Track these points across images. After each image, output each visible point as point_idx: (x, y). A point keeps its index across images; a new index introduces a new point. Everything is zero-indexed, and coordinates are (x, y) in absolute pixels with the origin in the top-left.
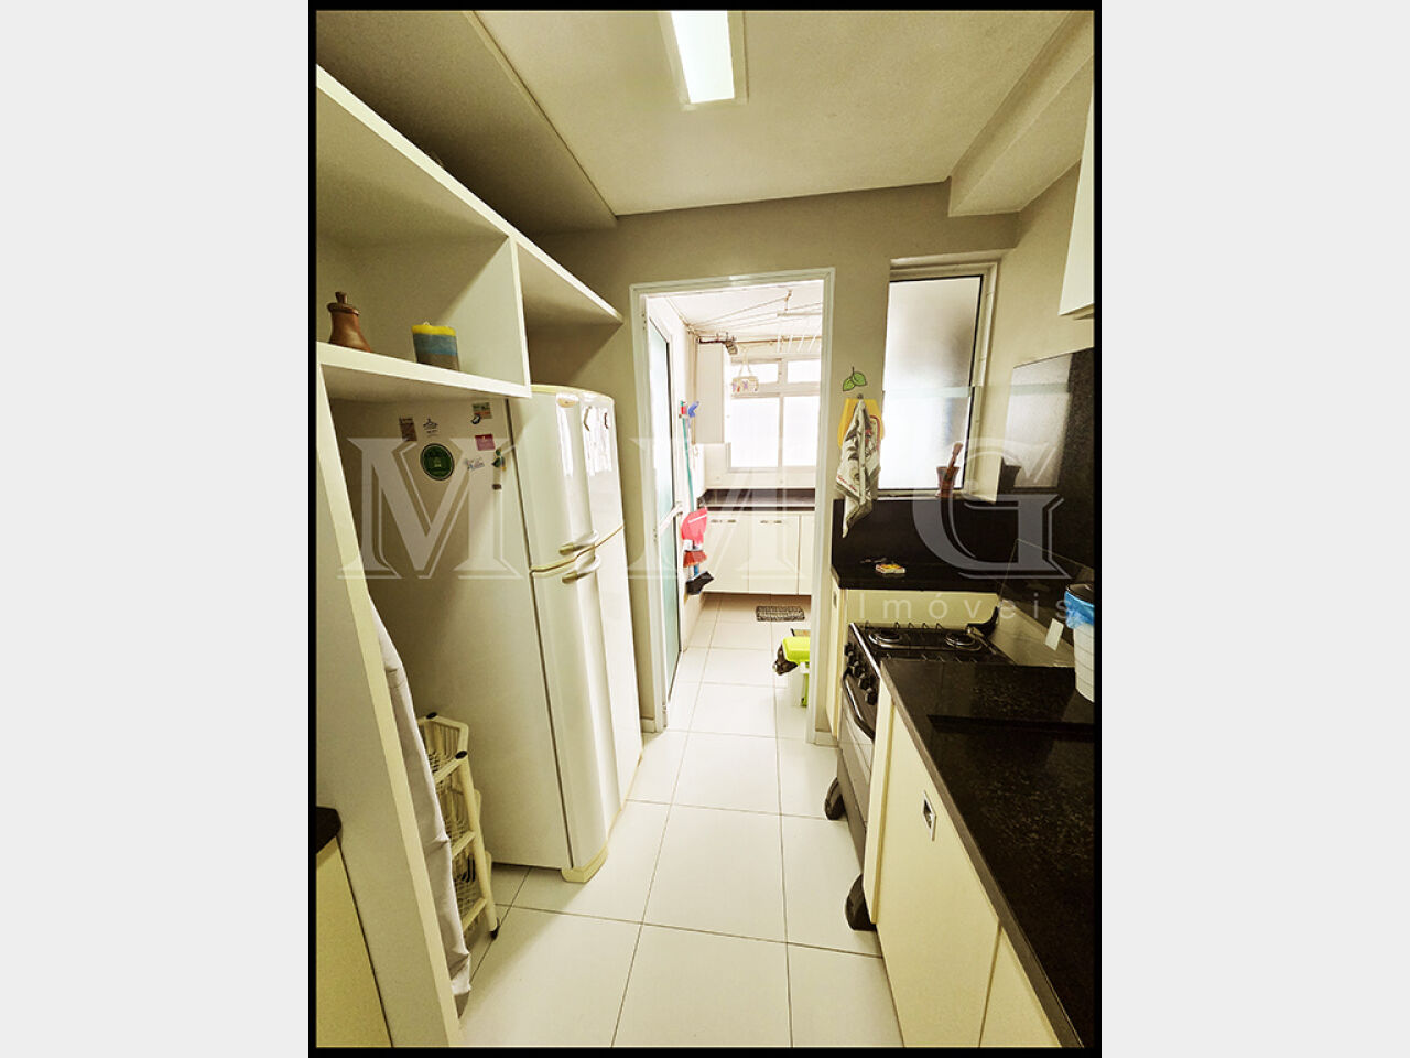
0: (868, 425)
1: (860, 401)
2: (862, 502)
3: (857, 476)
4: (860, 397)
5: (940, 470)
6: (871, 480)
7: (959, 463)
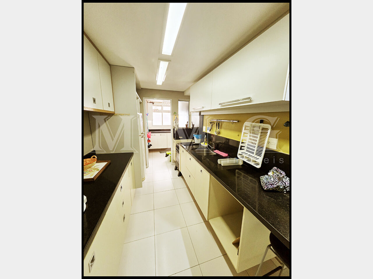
1: (176, 116)
2: (177, 128)
3: (176, 125)
4: (176, 115)
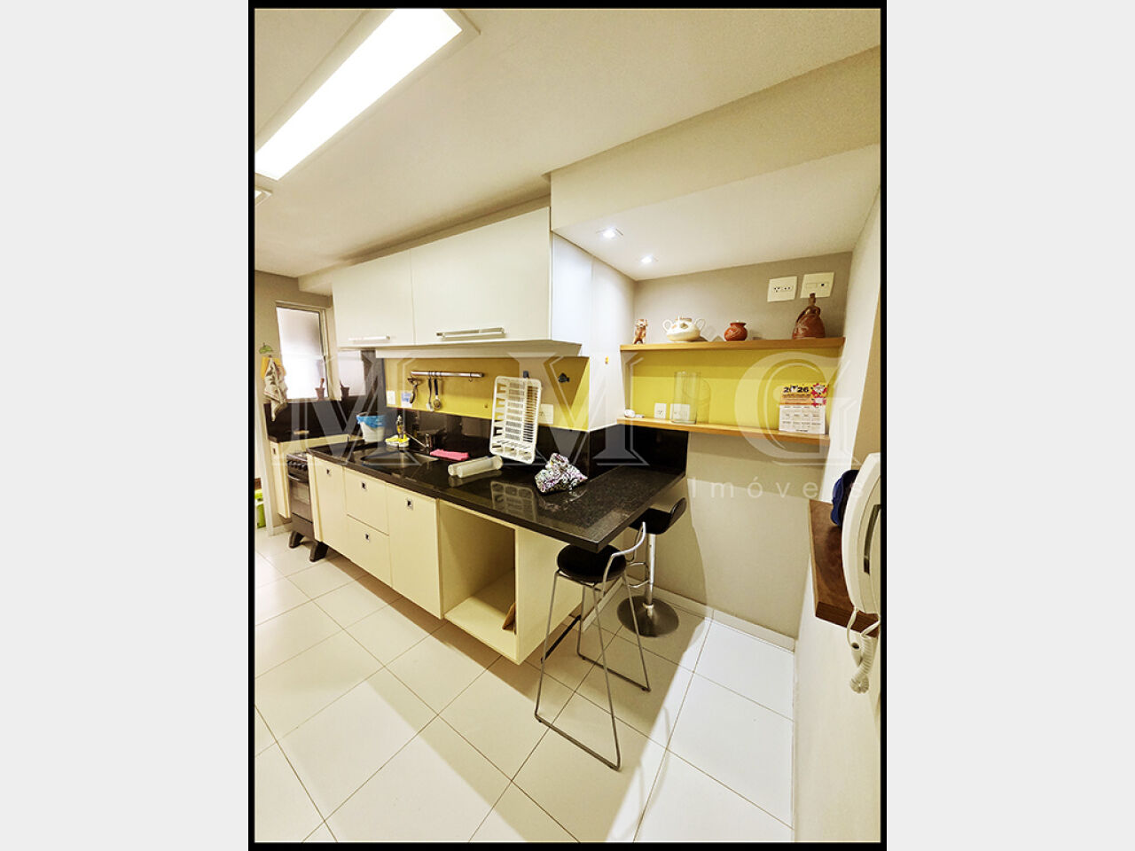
0: (277, 369)
1: (271, 358)
2: (282, 403)
3: (276, 391)
4: (270, 356)
5: (317, 389)
6: (283, 394)
7: (324, 386)
